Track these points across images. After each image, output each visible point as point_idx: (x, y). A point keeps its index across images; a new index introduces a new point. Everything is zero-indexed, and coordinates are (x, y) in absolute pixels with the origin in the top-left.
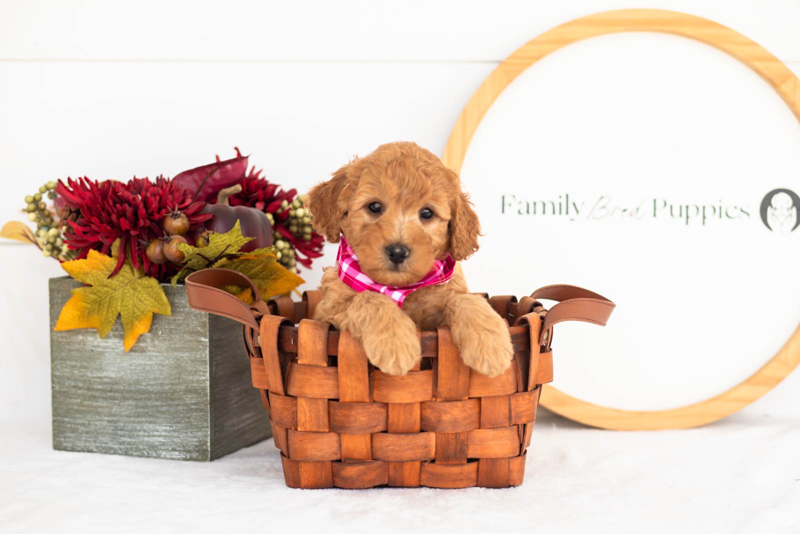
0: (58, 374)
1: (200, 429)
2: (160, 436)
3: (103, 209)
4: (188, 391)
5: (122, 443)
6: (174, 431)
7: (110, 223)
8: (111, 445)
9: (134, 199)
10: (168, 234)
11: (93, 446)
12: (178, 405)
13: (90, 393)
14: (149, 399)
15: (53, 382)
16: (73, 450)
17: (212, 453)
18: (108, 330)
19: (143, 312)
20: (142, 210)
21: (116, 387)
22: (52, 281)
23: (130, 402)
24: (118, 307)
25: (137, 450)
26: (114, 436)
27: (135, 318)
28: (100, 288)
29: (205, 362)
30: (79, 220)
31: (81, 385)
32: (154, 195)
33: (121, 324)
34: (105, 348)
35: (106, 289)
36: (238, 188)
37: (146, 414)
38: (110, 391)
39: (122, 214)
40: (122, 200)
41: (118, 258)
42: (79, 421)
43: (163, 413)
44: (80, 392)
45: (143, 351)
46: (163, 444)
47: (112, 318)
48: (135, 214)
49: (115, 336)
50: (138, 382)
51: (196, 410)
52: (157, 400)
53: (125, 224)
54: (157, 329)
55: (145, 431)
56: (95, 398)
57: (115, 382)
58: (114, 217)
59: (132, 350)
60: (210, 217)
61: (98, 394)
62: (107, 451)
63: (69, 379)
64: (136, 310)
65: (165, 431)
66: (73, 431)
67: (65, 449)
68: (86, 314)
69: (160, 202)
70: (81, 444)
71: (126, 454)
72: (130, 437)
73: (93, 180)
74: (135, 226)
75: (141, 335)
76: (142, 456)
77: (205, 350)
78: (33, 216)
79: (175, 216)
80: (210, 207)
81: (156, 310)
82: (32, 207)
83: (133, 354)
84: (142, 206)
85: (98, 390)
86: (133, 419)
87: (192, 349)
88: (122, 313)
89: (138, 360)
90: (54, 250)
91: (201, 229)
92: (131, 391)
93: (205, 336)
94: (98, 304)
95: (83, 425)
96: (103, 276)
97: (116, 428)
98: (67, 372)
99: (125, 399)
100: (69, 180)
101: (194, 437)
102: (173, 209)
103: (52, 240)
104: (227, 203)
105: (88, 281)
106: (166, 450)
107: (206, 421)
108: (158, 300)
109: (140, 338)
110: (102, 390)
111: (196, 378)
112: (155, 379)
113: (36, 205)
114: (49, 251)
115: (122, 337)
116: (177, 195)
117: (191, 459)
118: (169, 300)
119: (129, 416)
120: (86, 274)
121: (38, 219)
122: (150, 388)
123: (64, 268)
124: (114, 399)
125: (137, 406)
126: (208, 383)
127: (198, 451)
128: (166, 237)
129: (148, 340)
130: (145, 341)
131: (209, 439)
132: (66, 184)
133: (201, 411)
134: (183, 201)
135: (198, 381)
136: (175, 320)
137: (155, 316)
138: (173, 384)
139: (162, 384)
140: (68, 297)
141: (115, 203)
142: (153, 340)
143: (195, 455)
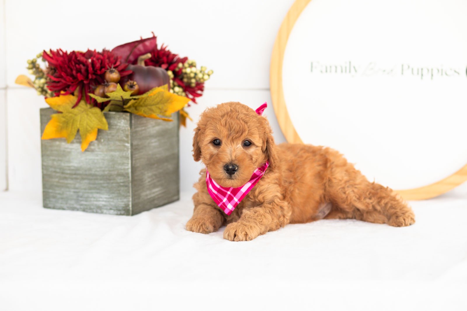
0: (45, 164)
1: (126, 197)
2: (103, 201)
3: (69, 67)
4: (119, 175)
5: (82, 205)
6: (111, 198)
7: (72, 75)
8: (75, 206)
9: (86, 62)
10: (107, 82)
11: (65, 206)
12: (112, 183)
13: (63, 176)
14: (97, 179)
15: (43, 169)
16: (54, 208)
17: (133, 211)
18: (72, 138)
19: (92, 128)
20: (90, 68)
21: (78, 172)
22: (42, 110)
23: (86, 181)
24: (78, 125)
25: (90, 209)
26: (77, 201)
27: (87, 131)
28: (67, 114)
29: (128, 158)
30: (56, 74)
31: (58, 170)
32: (98, 59)
33: (80, 136)
34: (71, 149)
35: (71, 115)
36: (149, 55)
37: (95, 188)
38: (75, 174)
39: (79, 71)
40: (79, 62)
41: (78, 96)
42: (58, 192)
43: (104, 187)
44: (58, 175)
45: (93, 151)
46: (105, 206)
47: (75, 132)
48: (87, 70)
49: (77, 142)
50: (90, 169)
51: (123, 186)
52: (101, 180)
53: (80, 77)
54: (101, 138)
55: (94, 198)
56: (66, 178)
57: (77, 169)
58: (74, 72)
59: (86, 150)
60: (131, 72)
61: (67, 176)
62: (73, 209)
63: (51, 167)
64: (88, 127)
65: (106, 198)
66: (54, 197)
67: (49, 208)
68: (60, 130)
69: (101, 63)
70: (58, 205)
71: (84, 210)
72: (86, 201)
73: (64, 51)
74: (87, 78)
75: (92, 142)
76: (93, 212)
77: (128, 150)
78: (31, 71)
79: (112, 72)
80: (132, 67)
81: (99, 127)
82: (31, 66)
83: (87, 153)
84: (90, 66)
85: (67, 174)
86: (87, 191)
87: (120, 150)
88: (80, 129)
89: (90, 156)
90: (43, 91)
91: (126, 80)
92: (86, 175)
93: (128, 143)
94: (66, 124)
95: (59, 194)
96: (69, 107)
97: (78, 196)
98: (50, 163)
99: (83, 179)
100: (51, 51)
101: (122, 202)
102: (111, 68)
103: (42, 86)
104: (143, 65)
105: (60, 110)
106: (107, 209)
107: (129, 192)
108: (101, 121)
109: (91, 144)
110: (71, 174)
111: (123, 167)
112: (100, 168)
113: (33, 65)
114: (40, 91)
115: (80, 143)
116: (112, 59)
117: (121, 214)
118: (107, 121)
119: (85, 189)
120: (59, 106)
121: (35, 73)
122: (97, 173)
123: (47, 102)
124: (76, 179)
125: (90, 184)
126: (130, 171)
127: (124, 210)
128: (106, 83)
129: (96, 145)
130: (93, 145)
131: (130, 203)
132: (49, 52)
133: (126, 186)
134: (115, 63)
135: (124, 169)
136: (110, 133)
137: (99, 131)
138: (110, 171)
139: (104, 171)
140: (49, 119)
141: (76, 63)
142: (98, 145)
143: (123, 212)
